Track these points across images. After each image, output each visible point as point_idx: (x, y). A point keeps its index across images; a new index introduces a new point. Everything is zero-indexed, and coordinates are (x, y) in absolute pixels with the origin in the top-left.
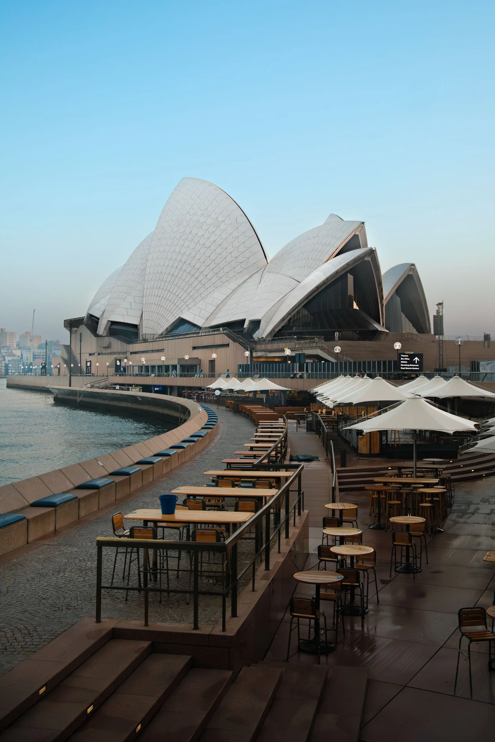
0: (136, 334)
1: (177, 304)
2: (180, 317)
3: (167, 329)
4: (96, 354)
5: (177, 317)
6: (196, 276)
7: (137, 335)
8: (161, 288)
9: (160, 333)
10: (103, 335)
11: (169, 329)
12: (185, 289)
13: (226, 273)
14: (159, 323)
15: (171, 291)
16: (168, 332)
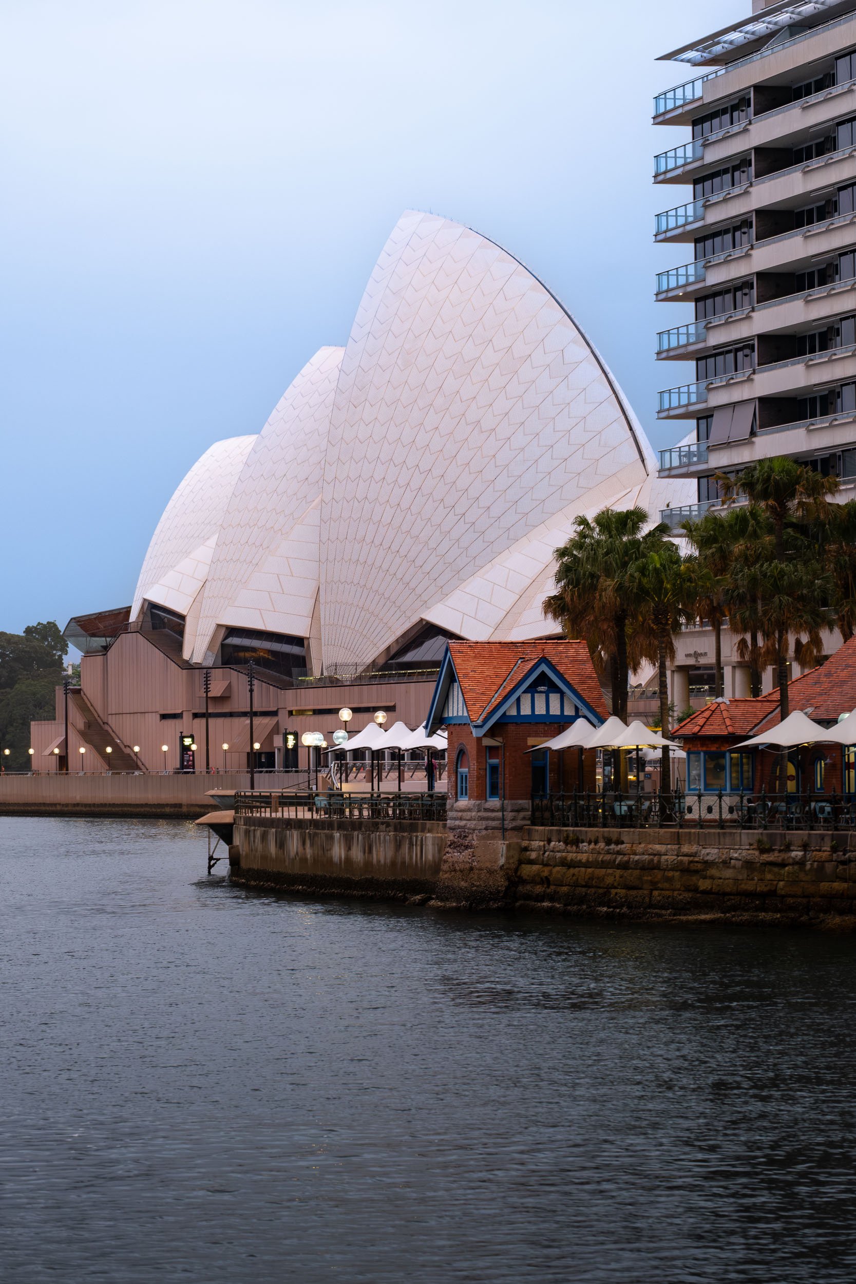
0: (302, 663)
1: (412, 585)
2: (422, 620)
3: (388, 649)
4: (187, 717)
5: (415, 620)
6: (459, 510)
7: (305, 665)
8: (368, 539)
9: (370, 661)
10: (204, 664)
11: (393, 652)
12: (432, 544)
13: (538, 502)
14: (364, 633)
15: (394, 548)
16: (392, 658)
